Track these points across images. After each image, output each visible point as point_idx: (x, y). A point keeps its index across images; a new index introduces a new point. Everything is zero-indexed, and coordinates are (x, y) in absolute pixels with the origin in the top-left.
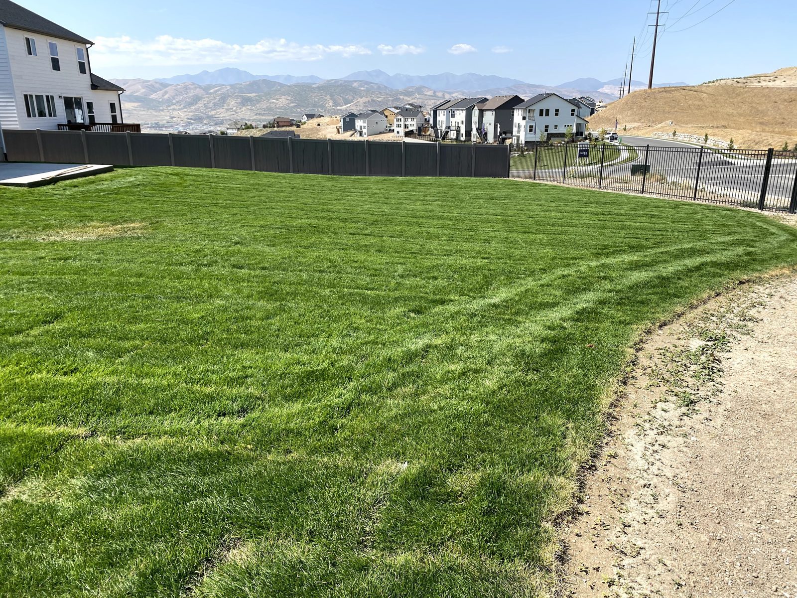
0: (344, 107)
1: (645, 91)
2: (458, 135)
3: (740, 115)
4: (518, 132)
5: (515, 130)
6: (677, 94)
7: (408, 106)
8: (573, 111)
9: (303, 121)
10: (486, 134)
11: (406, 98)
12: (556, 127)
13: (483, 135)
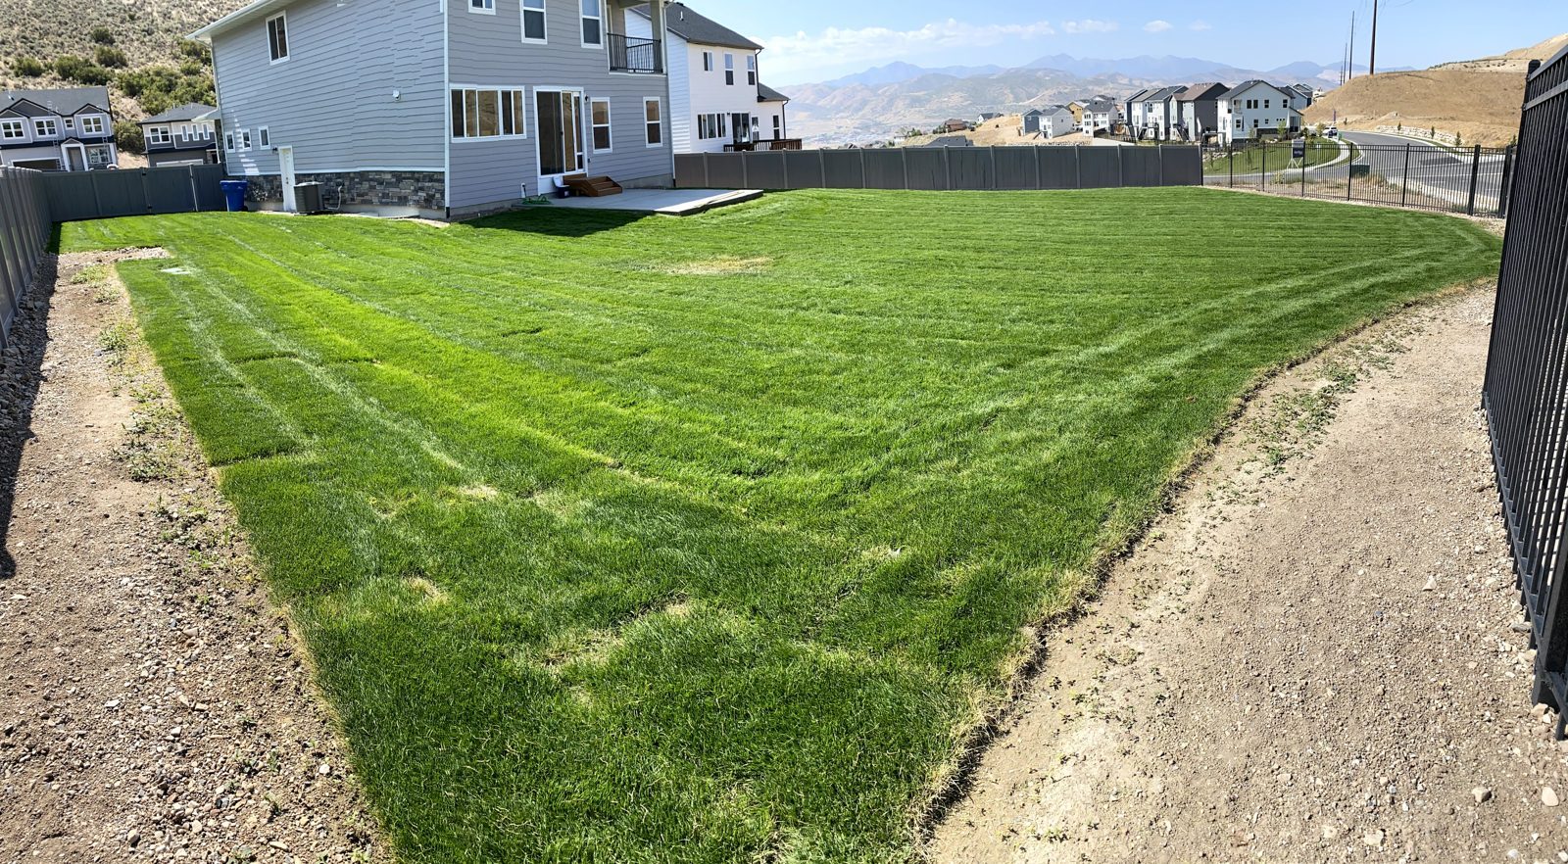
0: (1027, 103)
1: (1367, 77)
2: (1156, 134)
3: (1469, 105)
4: (1224, 128)
5: (1220, 125)
6: (1402, 81)
7: (1098, 99)
8: (1285, 101)
9: (979, 123)
10: (1187, 130)
11: (1096, 88)
12: (1267, 121)
13: (1185, 133)
